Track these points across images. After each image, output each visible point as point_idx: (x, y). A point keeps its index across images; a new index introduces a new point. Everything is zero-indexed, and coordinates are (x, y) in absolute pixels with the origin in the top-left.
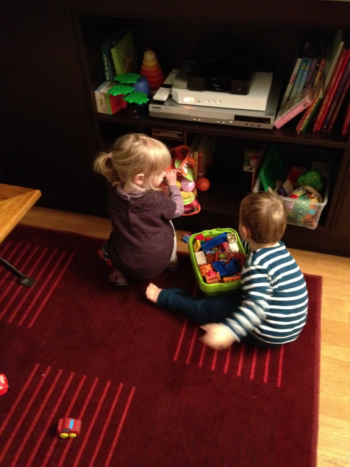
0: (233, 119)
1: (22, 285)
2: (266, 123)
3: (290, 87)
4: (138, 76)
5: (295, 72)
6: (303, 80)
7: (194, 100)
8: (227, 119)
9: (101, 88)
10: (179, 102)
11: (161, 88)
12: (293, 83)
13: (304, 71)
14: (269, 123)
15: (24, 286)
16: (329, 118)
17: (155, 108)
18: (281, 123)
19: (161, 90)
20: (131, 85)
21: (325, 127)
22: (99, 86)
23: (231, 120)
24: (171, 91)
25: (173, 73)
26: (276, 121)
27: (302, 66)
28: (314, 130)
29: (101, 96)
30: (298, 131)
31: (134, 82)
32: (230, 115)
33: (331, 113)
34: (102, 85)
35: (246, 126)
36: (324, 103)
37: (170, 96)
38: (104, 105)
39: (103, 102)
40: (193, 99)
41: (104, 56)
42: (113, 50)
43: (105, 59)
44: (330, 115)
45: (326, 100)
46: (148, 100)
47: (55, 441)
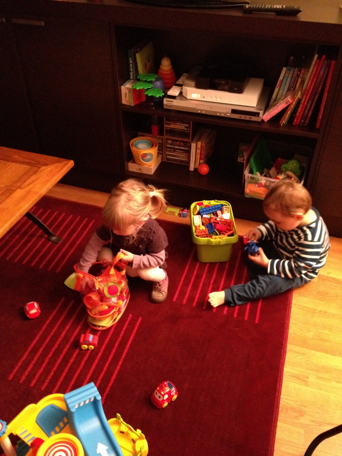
0: (230, 112)
1: (51, 241)
2: (256, 116)
3: (277, 90)
4: (156, 76)
5: (281, 78)
6: (286, 85)
7: (200, 97)
8: (225, 112)
9: (126, 84)
10: (188, 98)
11: (174, 86)
12: (279, 87)
13: (288, 78)
14: (258, 116)
15: (52, 242)
16: (305, 114)
17: (168, 101)
18: (268, 117)
19: (174, 88)
20: (151, 82)
21: (303, 121)
22: (124, 82)
23: (228, 113)
24: (182, 89)
25: (184, 76)
26: (265, 115)
27: (286, 73)
28: (294, 124)
29: (125, 90)
30: (281, 124)
31: (153, 80)
32: (228, 109)
33: (307, 110)
34: (127, 82)
35: (240, 118)
36: (302, 102)
37: (181, 93)
38: (127, 98)
39: (127, 95)
40: (199, 95)
41: (130, 59)
42: (138, 56)
43: (131, 61)
44: (306, 111)
45: (303, 100)
46: (163, 94)
47: (77, 351)
